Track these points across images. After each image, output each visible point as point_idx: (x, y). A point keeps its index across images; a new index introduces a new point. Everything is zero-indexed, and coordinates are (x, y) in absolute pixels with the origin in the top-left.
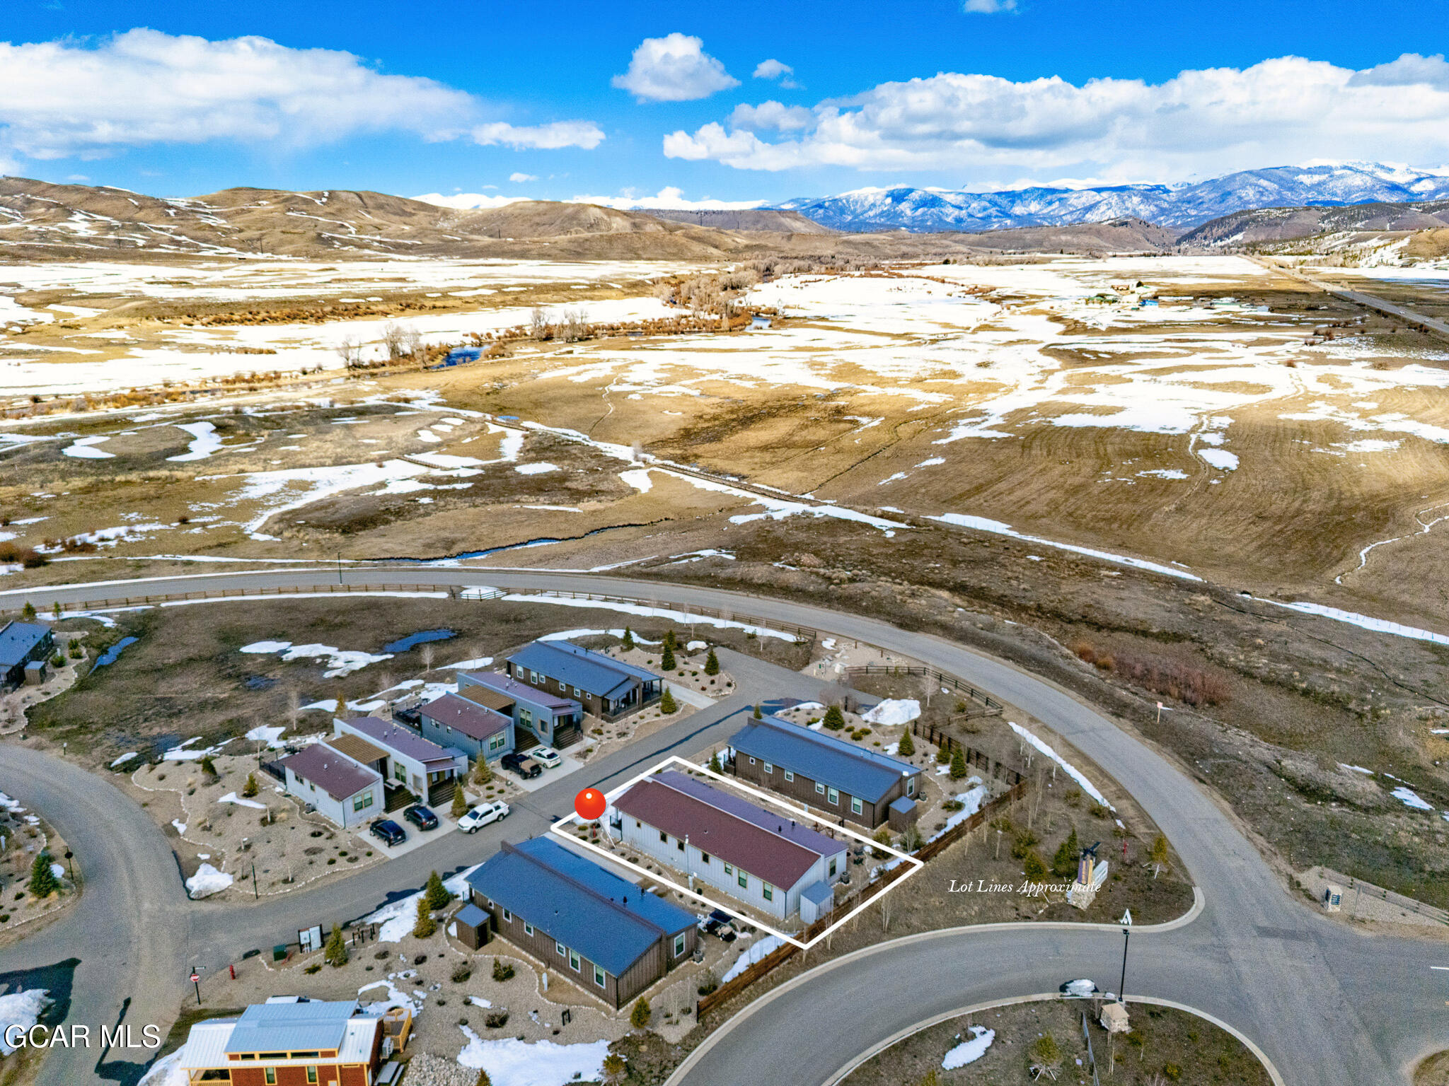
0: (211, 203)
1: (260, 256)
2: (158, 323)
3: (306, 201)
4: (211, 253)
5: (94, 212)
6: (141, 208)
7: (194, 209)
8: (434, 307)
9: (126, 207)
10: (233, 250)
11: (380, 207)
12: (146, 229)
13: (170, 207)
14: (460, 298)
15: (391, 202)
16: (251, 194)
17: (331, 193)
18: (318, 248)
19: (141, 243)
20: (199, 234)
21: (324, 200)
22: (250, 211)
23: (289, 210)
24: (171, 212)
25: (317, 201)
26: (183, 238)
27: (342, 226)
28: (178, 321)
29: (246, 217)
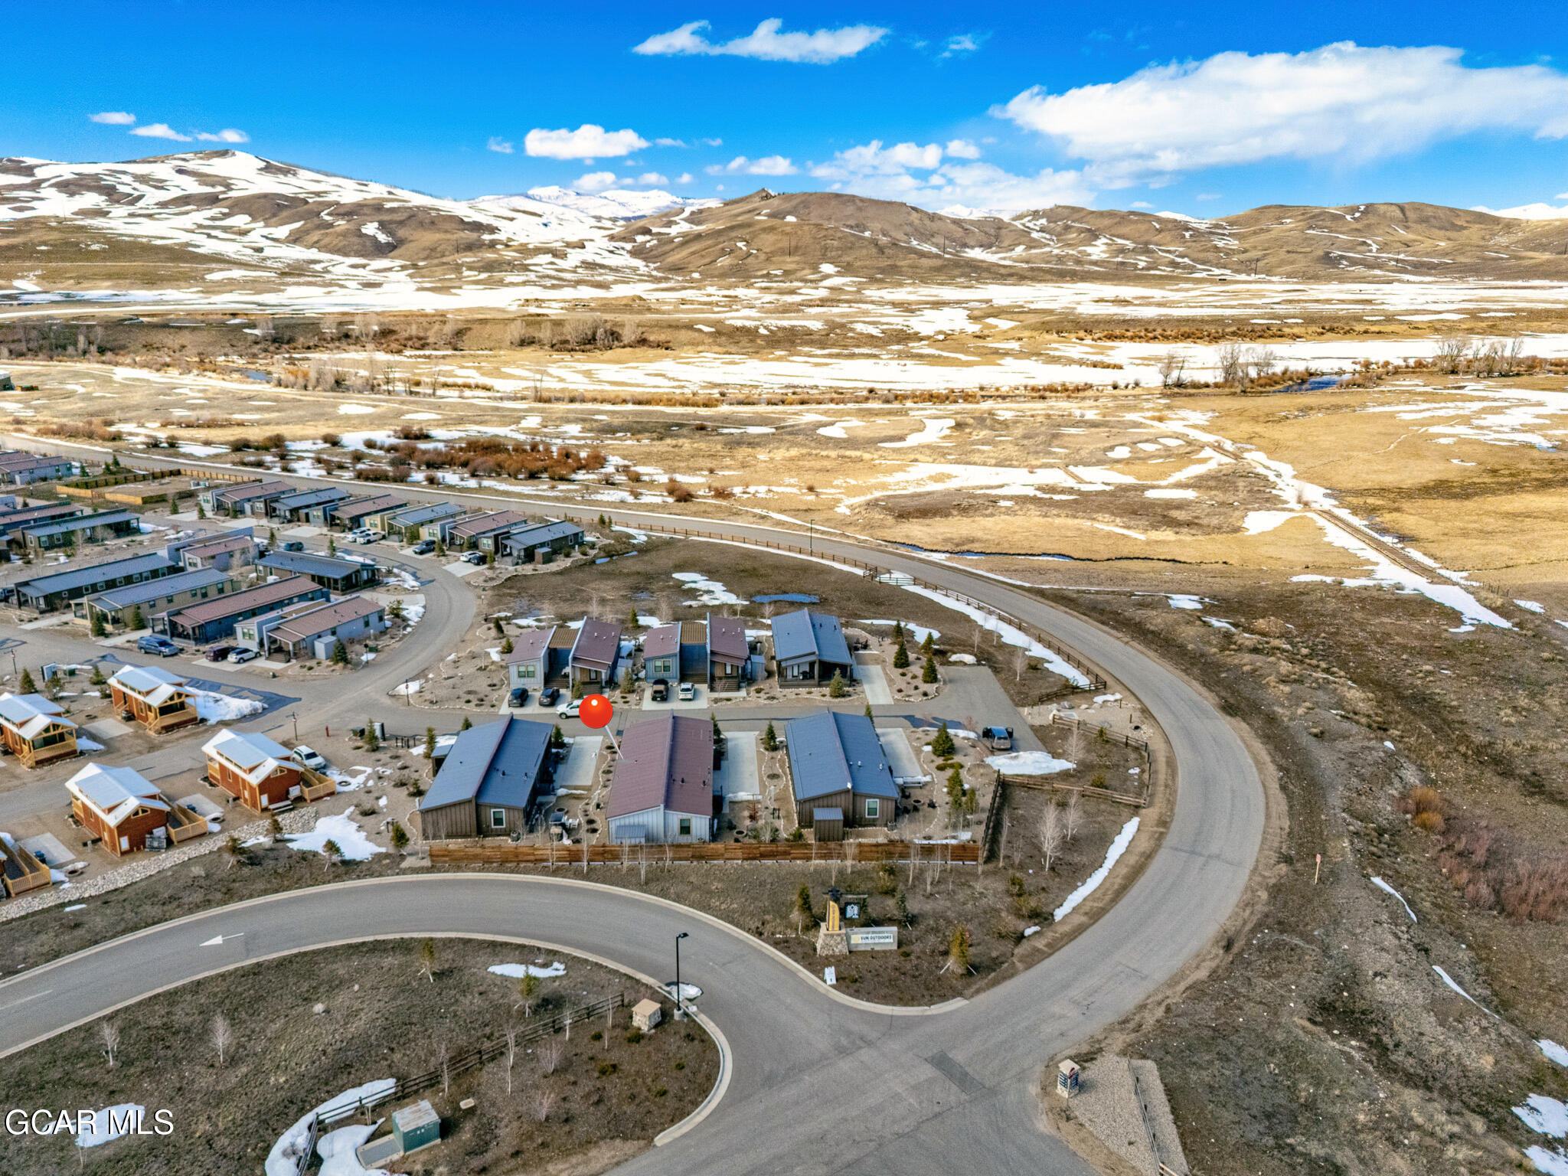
0: (1231, 224)
1: (1253, 277)
2: (1055, 336)
3: (1336, 218)
4: (1204, 274)
5: (1118, 236)
6: (1160, 231)
7: (1215, 230)
8: (1366, 332)
9: (1147, 231)
10: (1228, 272)
11: (1424, 220)
12: (1153, 252)
13: (1187, 229)
14: (1409, 323)
15: (1440, 214)
16: (1277, 213)
17: (1368, 206)
18: (1320, 268)
19: (1142, 265)
20: (1202, 255)
21: (1357, 215)
22: (1268, 231)
23: (1311, 228)
24: (1187, 235)
25: (1348, 217)
26: (1186, 260)
27: (1364, 243)
28: (1073, 336)
29: (1263, 237)
